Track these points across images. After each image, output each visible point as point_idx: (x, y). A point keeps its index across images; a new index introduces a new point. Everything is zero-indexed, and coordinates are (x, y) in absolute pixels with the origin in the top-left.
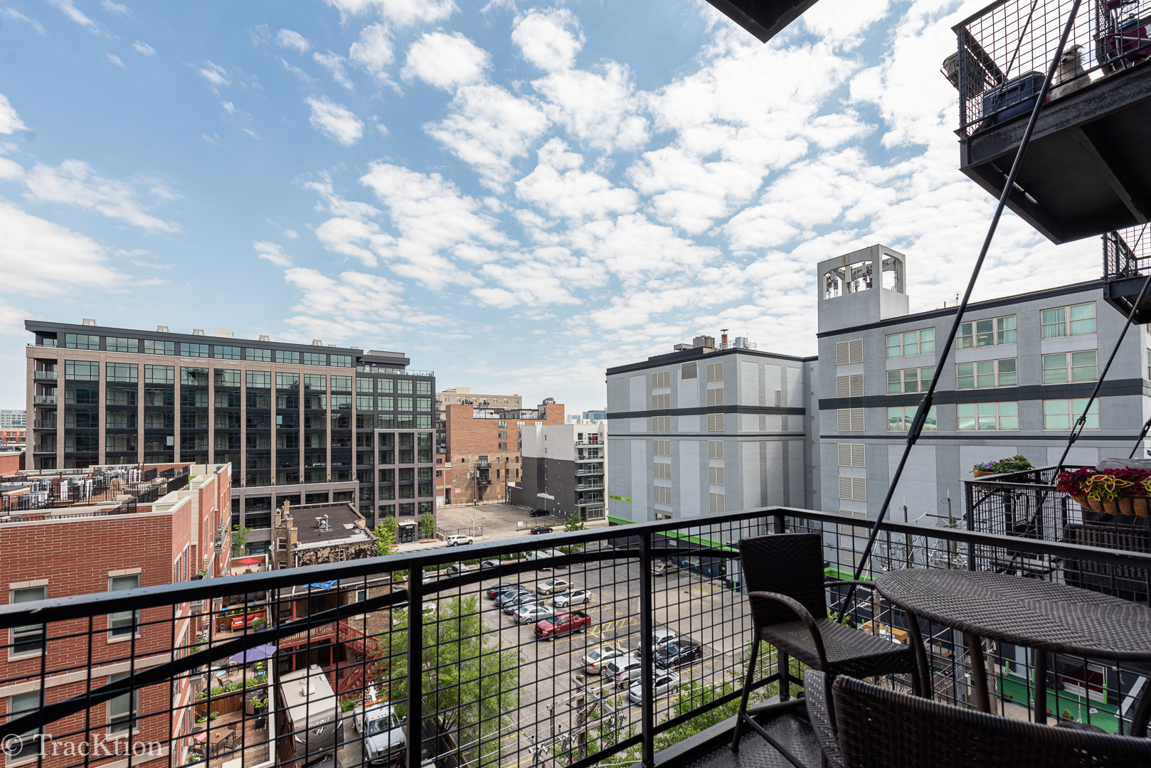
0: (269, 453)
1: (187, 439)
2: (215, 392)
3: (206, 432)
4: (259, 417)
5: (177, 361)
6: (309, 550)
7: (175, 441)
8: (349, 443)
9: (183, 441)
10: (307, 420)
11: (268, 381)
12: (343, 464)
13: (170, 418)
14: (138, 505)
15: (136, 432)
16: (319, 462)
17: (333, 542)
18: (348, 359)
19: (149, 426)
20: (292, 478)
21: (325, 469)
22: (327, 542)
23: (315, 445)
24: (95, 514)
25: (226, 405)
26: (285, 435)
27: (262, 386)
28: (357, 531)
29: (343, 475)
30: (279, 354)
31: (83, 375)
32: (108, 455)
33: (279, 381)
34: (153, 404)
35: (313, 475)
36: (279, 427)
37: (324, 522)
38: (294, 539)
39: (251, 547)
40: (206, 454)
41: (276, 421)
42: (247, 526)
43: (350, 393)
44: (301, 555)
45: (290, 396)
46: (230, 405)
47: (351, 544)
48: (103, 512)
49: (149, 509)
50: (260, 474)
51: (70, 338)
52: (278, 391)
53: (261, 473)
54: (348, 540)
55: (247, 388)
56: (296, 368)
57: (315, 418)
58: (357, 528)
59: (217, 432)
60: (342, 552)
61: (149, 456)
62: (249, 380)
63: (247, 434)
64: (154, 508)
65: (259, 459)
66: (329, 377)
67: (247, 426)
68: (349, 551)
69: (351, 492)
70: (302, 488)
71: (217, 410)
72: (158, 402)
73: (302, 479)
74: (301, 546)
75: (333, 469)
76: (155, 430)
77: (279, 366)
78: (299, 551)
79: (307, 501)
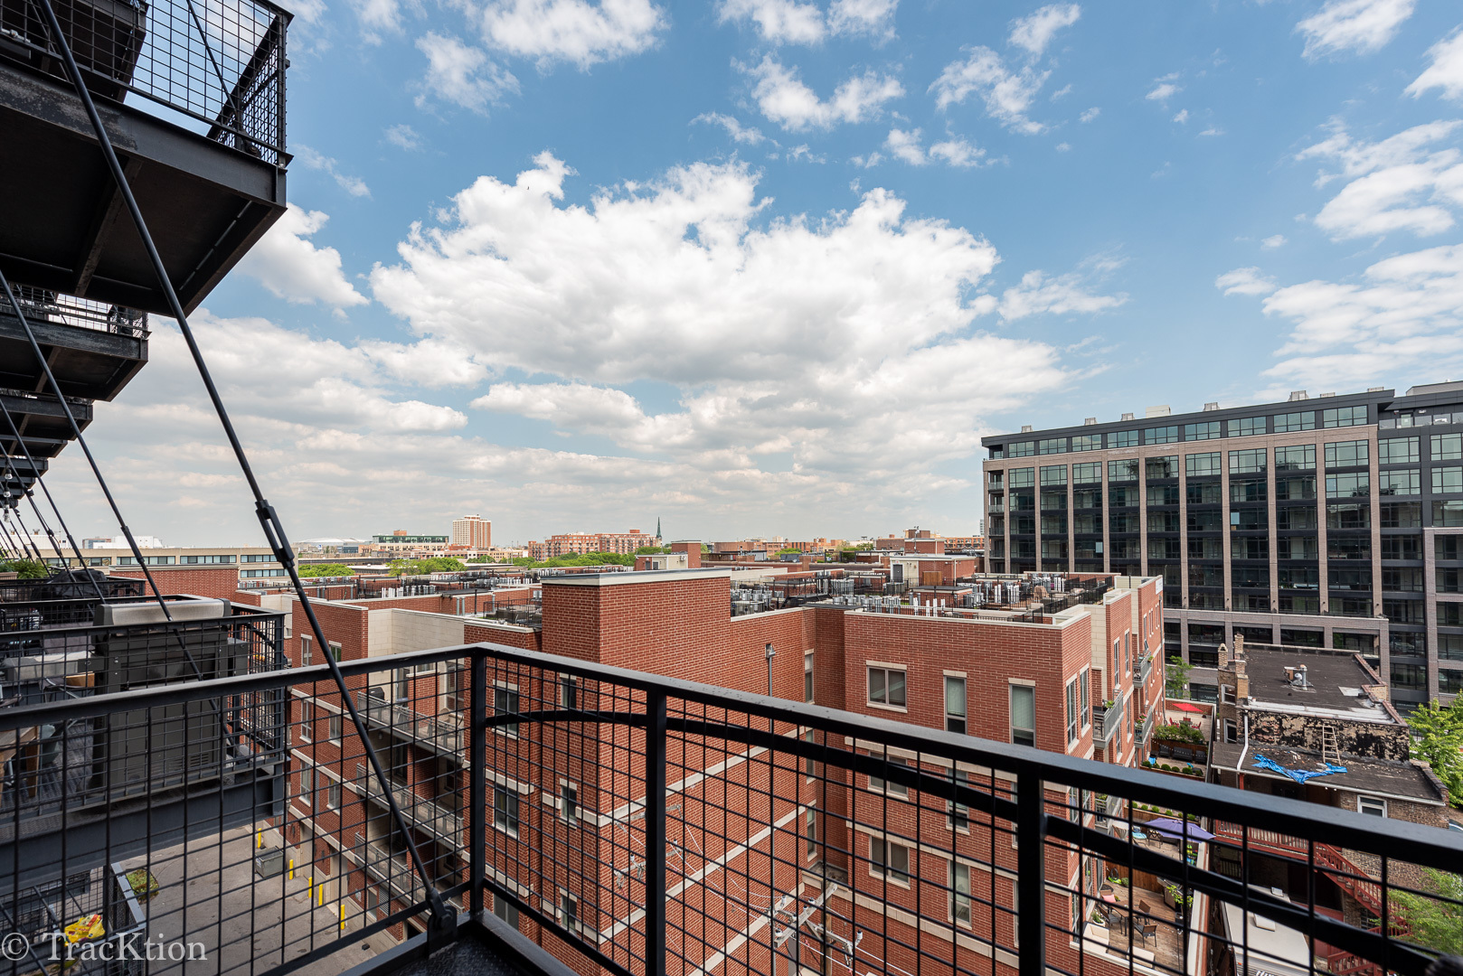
0: (1220, 565)
1: (1117, 547)
2: (1148, 487)
3: (1138, 536)
4: (1205, 516)
5: (1104, 455)
6: (1266, 712)
7: (1104, 547)
8: (1364, 552)
9: (1113, 546)
10: (1282, 519)
11: (1216, 465)
12: (1353, 587)
13: (1098, 521)
14: (1044, 615)
15: (1067, 537)
16: (1306, 582)
17: (1313, 711)
18: (1361, 411)
19: (1078, 531)
20: (1260, 603)
21: (1317, 594)
22: (1303, 708)
23: (1297, 554)
24: (1008, 619)
25: (1161, 503)
26: (1245, 540)
27: (1209, 473)
28: (1366, 703)
29: (1356, 604)
30: (1232, 425)
31: (1022, 483)
32: (1044, 561)
33: (1234, 462)
34: (1082, 506)
35: (1296, 600)
36: (1234, 529)
37: (1299, 676)
38: (1243, 691)
39: (1198, 690)
40: (1137, 564)
41: (1229, 520)
42: (1192, 662)
43: (1366, 469)
44: (1253, 716)
45: (1253, 484)
46: (1167, 502)
47: (1349, 722)
48: (1016, 619)
49: (1050, 620)
50: (1209, 594)
51: (1012, 447)
52: (1232, 477)
53: (1209, 592)
54: (1343, 715)
55: (1187, 478)
56: (1262, 440)
57: (1296, 513)
58: (1367, 697)
59: (1150, 536)
60: (1330, 730)
61: (1081, 564)
62: (1191, 467)
63: (1189, 539)
64: (1054, 621)
65: (1207, 573)
66: (1320, 448)
67: (1189, 528)
68: (1345, 732)
69: (1372, 637)
70: (1276, 620)
71: (1150, 510)
72: (1088, 505)
73: (1275, 605)
74: (1255, 704)
75: (1332, 595)
76: (1084, 535)
77: (1234, 442)
78: (1251, 711)
79: (1284, 640)
